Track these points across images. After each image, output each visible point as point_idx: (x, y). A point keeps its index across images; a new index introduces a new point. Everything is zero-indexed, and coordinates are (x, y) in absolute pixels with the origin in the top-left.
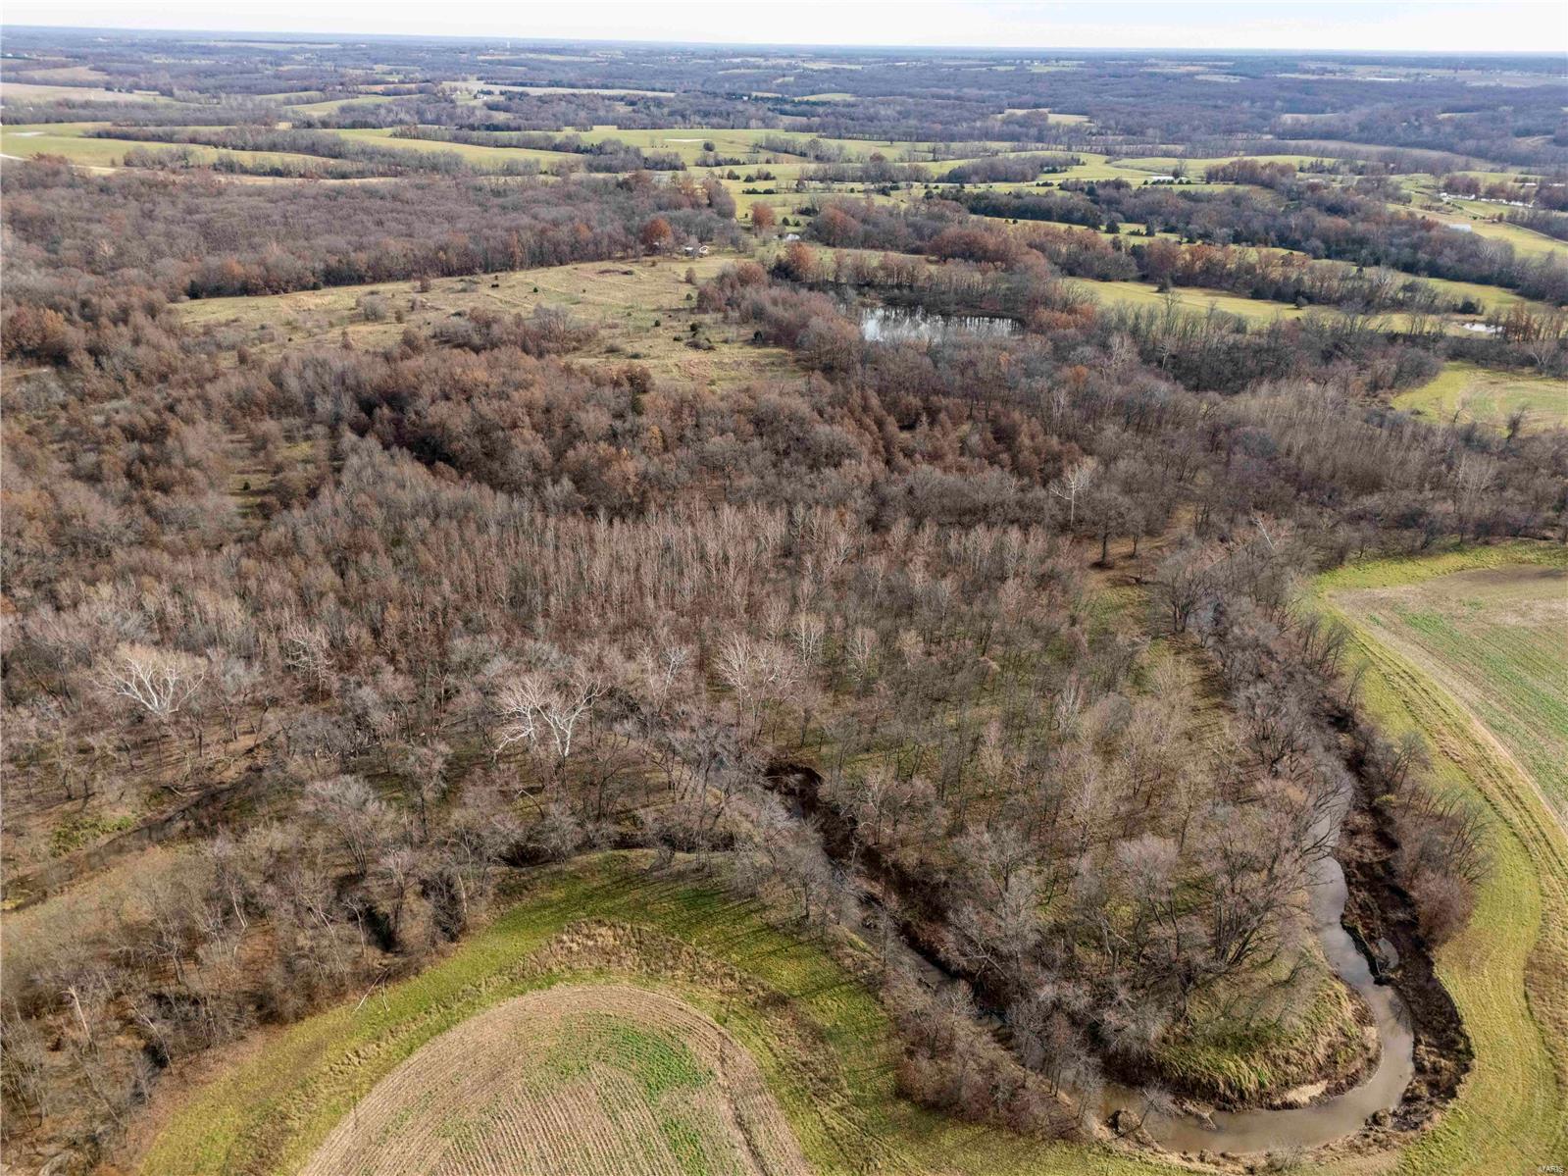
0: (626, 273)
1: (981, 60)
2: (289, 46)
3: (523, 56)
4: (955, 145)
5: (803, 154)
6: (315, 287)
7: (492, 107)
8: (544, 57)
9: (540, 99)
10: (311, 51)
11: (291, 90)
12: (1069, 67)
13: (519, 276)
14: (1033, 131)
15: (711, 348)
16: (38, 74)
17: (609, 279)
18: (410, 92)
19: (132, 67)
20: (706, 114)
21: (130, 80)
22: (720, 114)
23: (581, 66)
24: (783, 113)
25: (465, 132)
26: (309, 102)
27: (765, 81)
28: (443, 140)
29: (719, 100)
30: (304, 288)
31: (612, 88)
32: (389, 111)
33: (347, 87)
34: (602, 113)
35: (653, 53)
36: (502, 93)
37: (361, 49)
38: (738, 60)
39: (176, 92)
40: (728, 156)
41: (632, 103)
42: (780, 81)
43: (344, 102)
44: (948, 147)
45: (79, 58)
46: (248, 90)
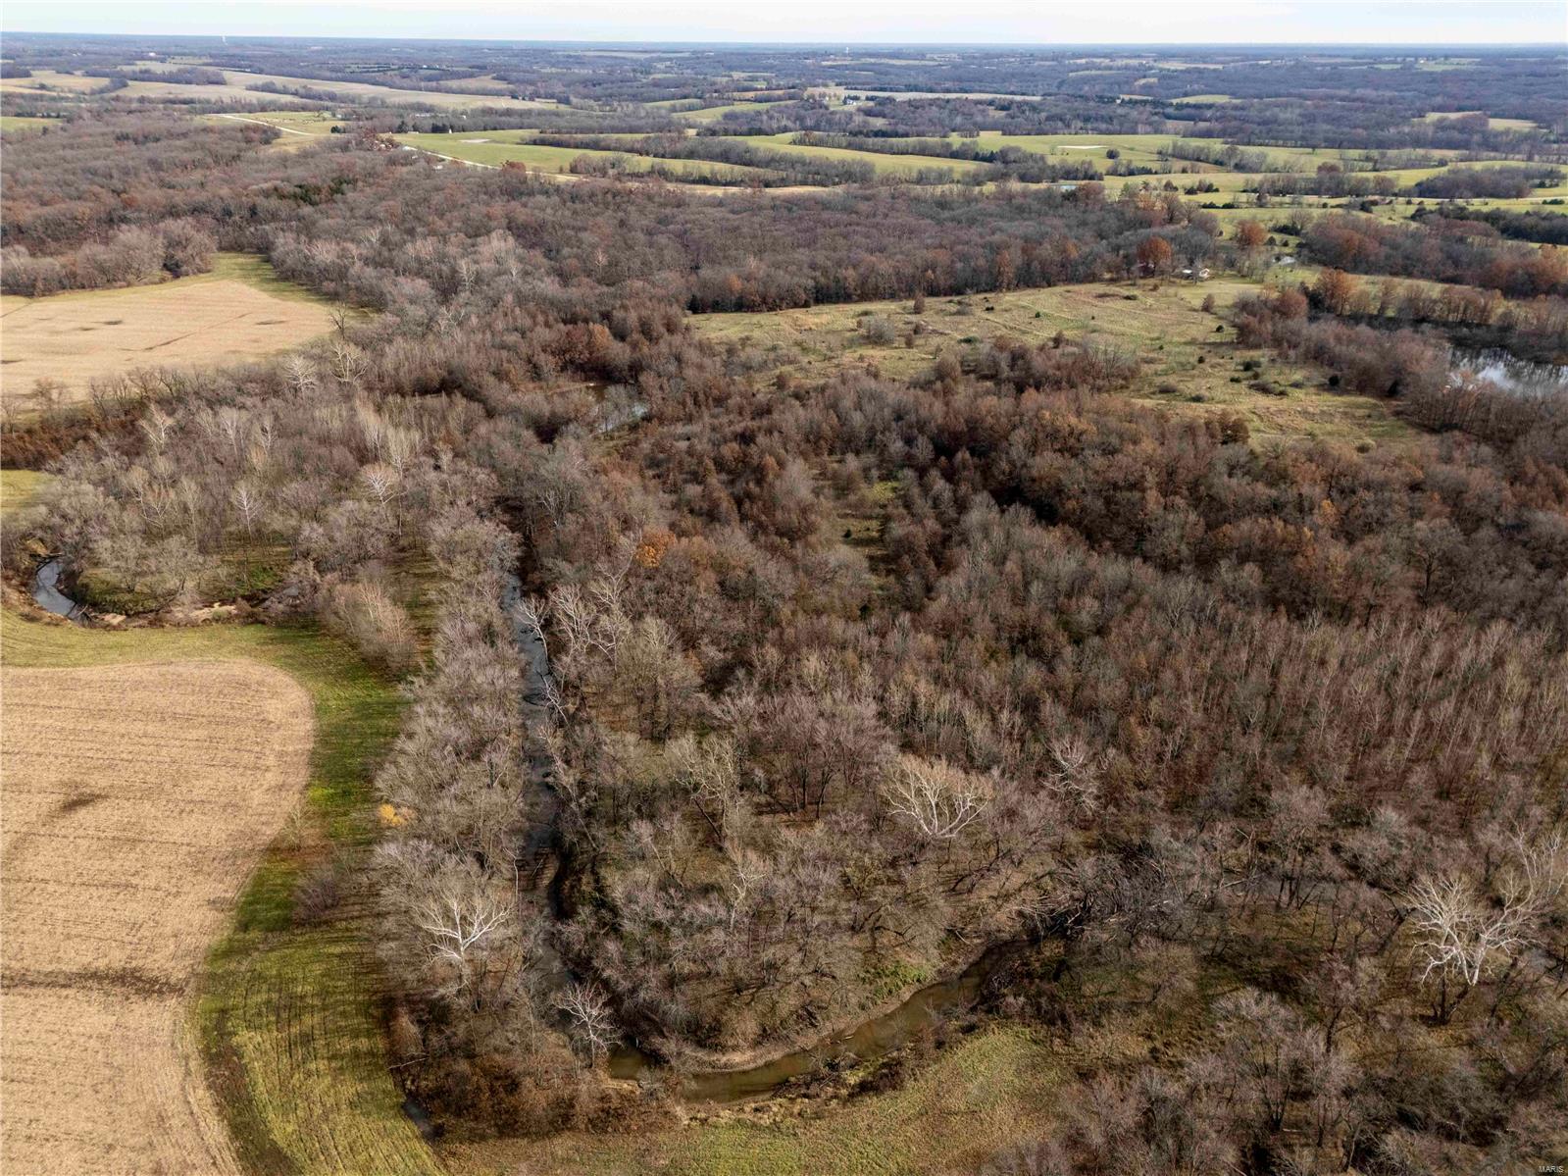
0: (1128, 298)
1: (1354, 57)
2: (648, 56)
3: (863, 60)
4: (1392, 153)
5: (1219, 163)
6: (806, 305)
7: (868, 113)
8: (883, 61)
9: (910, 103)
10: (670, 59)
11: (673, 97)
12: (1466, 64)
13: (1009, 298)
14: (1476, 138)
15: (1282, 394)
16: (454, 84)
17: (1110, 303)
18: (780, 99)
19: (528, 76)
20: (1087, 119)
21: (531, 89)
22: (1102, 119)
23: (925, 70)
24: (1169, 117)
25: (860, 139)
26: (690, 109)
27: (1127, 83)
28: (840, 147)
29: (1092, 104)
30: (796, 305)
31: (971, 92)
32: (771, 118)
33: (720, 95)
34: (979, 119)
35: (989, 56)
36: (868, 99)
37: (708, 57)
38: (1083, 61)
39: (574, 100)
40: (1141, 165)
41: (1003, 108)
42: (1142, 81)
43: (726, 109)
44: (1383, 156)
45: (481, 69)
46: (635, 98)
